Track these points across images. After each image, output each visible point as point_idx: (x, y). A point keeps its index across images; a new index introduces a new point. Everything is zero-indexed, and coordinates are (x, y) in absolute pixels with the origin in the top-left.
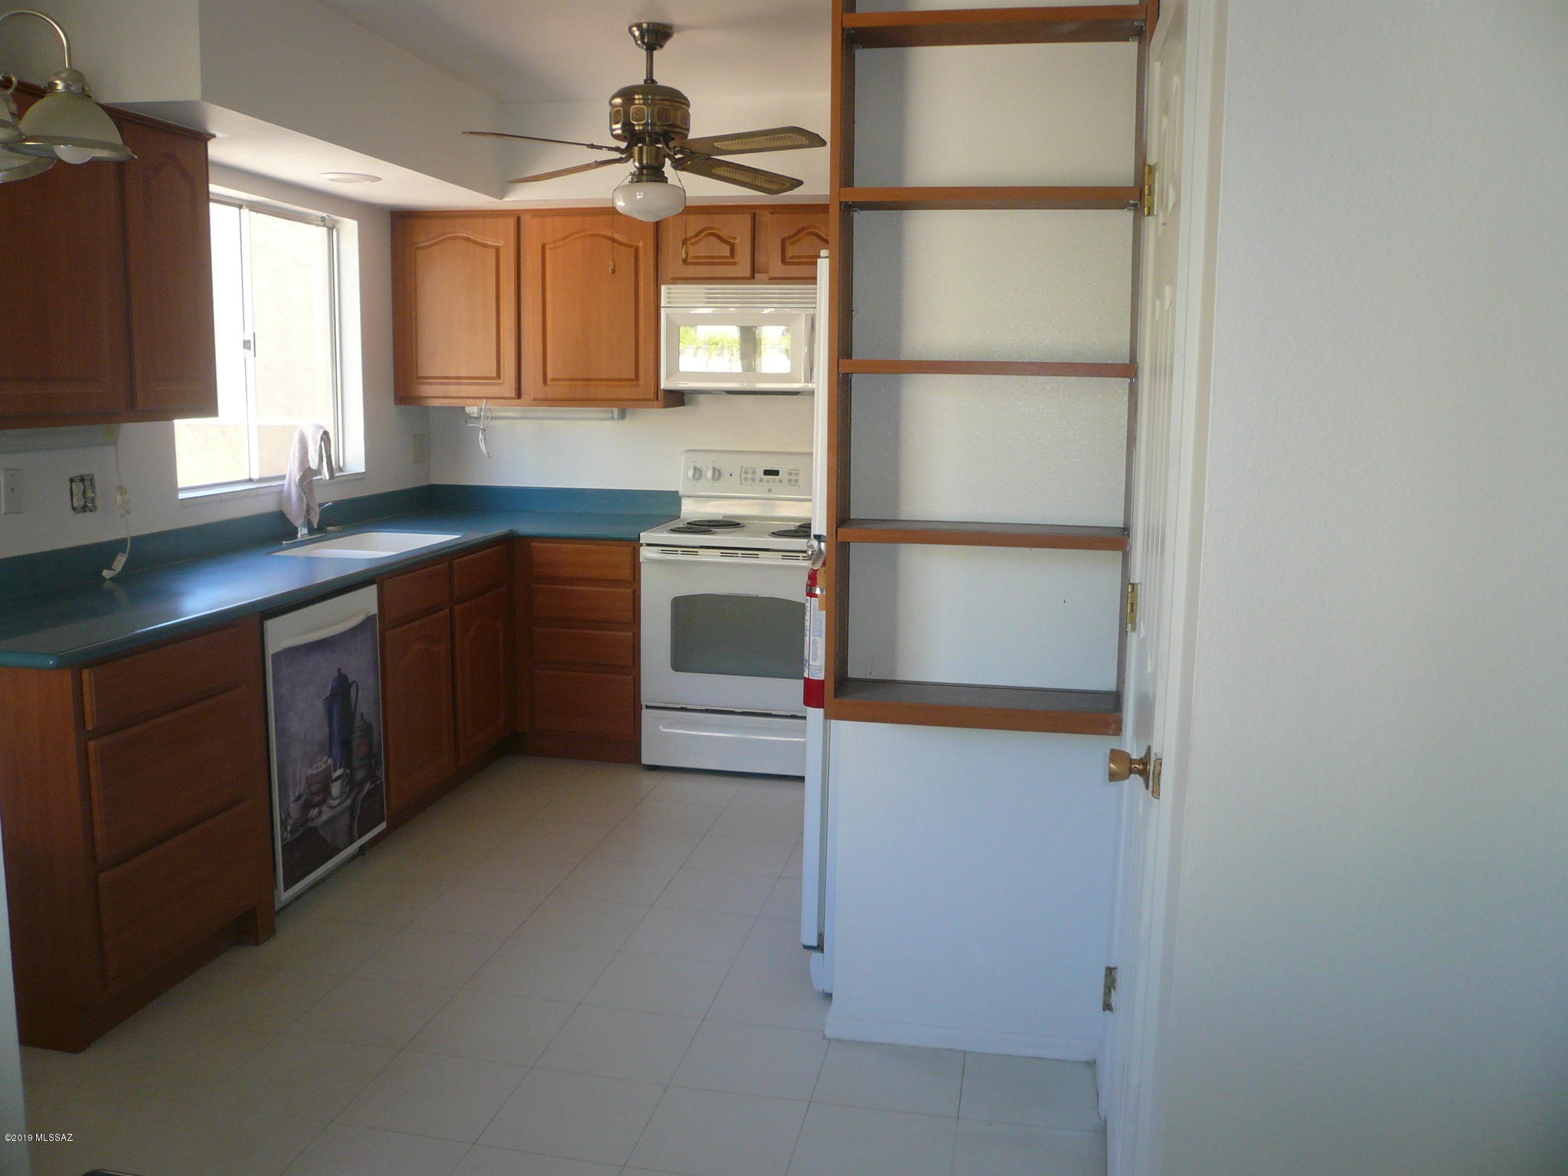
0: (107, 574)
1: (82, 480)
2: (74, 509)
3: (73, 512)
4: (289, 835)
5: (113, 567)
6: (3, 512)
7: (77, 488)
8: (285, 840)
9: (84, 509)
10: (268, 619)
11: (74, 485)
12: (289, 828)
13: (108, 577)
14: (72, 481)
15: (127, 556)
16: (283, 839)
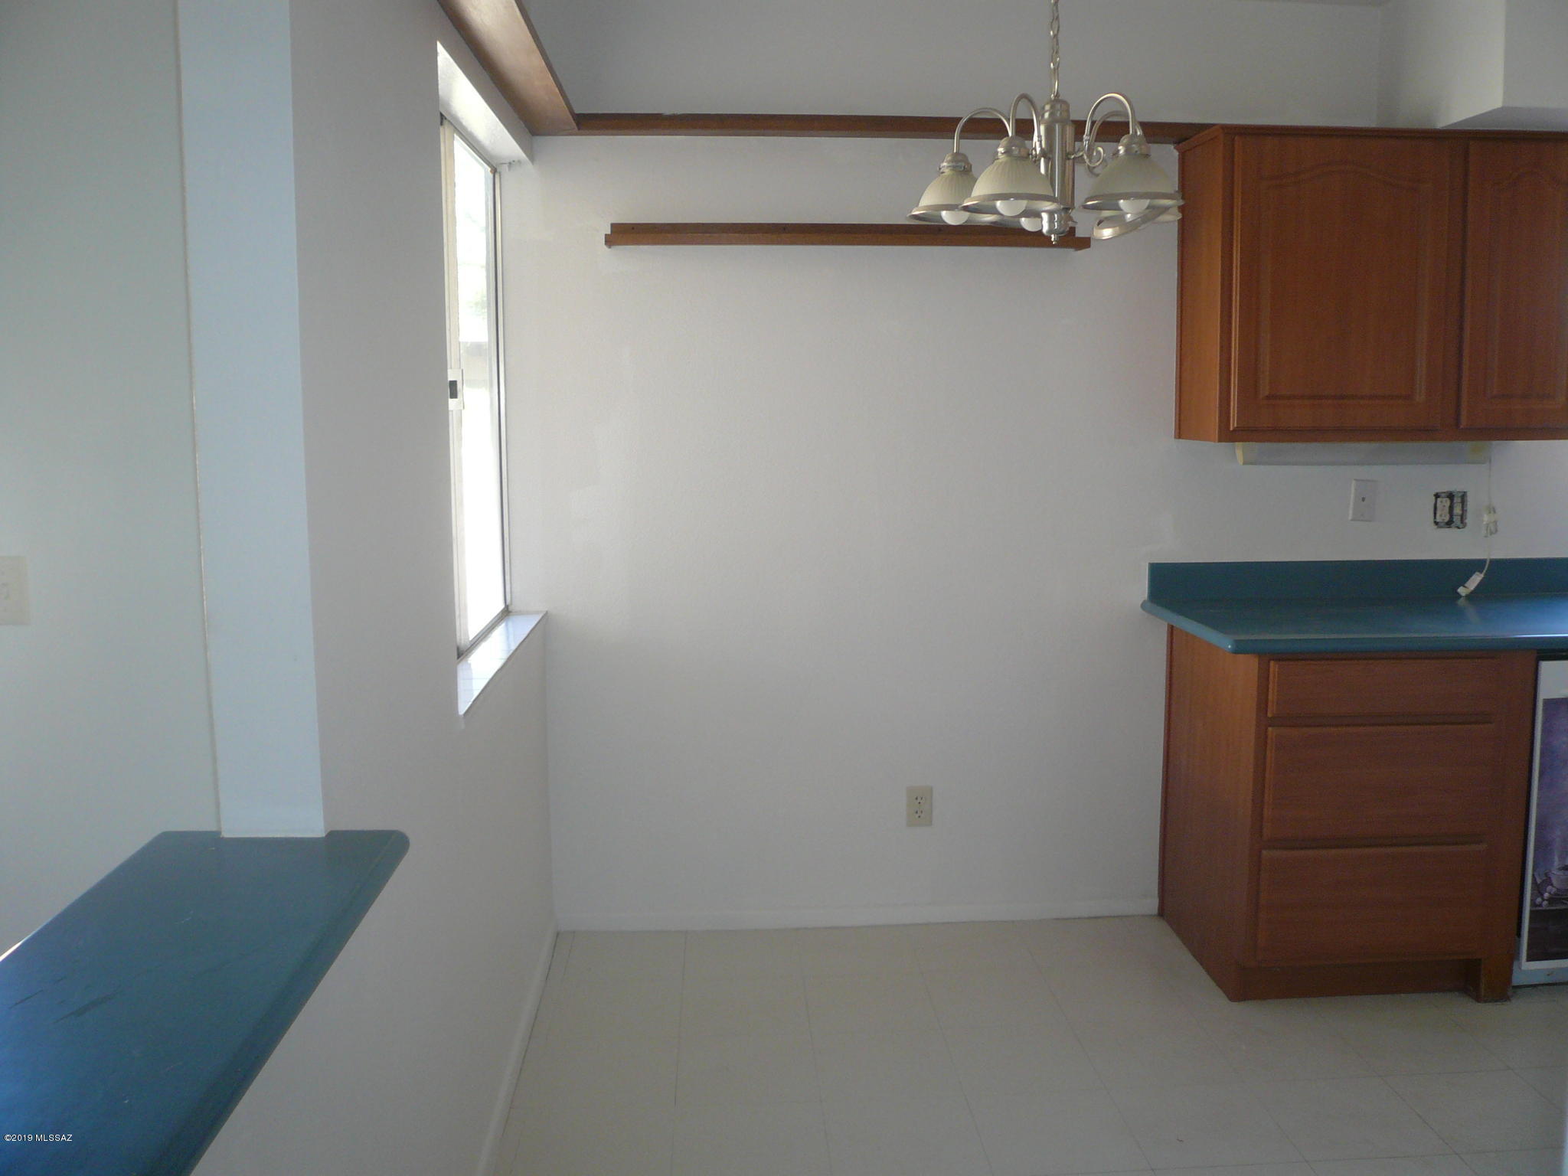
0: (1462, 591)
1: (1451, 496)
2: (1436, 523)
3: (1436, 527)
4: (1545, 903)
5: (1466, 585)
6: (1350, 518)
7: (1444, 503)
8: (1536, 906)
9: (1449, 524)
10: (1543, 660)
11: (1439, 500)
12: (1546, 895)
13: (1463, 594)
14: (1437, 496)
15: (1482, 576)
16: (1533, 904)
